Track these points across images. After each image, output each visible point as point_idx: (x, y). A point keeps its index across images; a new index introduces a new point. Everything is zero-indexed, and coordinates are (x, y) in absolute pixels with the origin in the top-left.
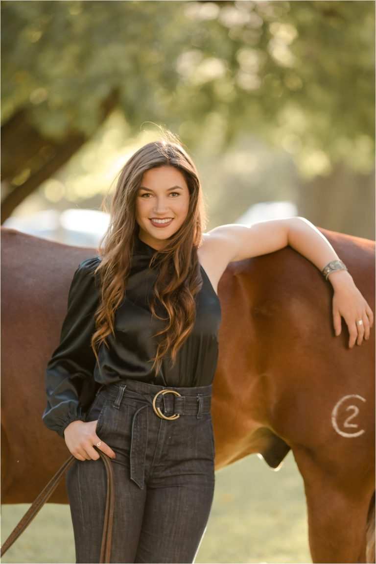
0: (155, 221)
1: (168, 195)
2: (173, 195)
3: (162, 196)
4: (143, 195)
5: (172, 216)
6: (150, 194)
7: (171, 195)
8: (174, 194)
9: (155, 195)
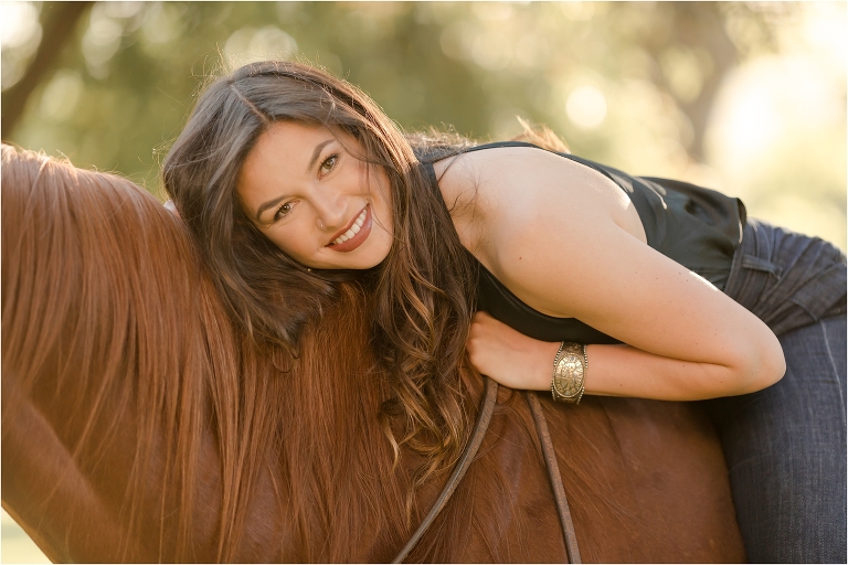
0: (339, 241)
1: (320, 176)
2: (329, 167)
3: (310, 188)
4: (277, 217)
5: (361, 204)
6: (286, 204)
7: (325, 170)
8: (327, 163)
9: (299, 197)
